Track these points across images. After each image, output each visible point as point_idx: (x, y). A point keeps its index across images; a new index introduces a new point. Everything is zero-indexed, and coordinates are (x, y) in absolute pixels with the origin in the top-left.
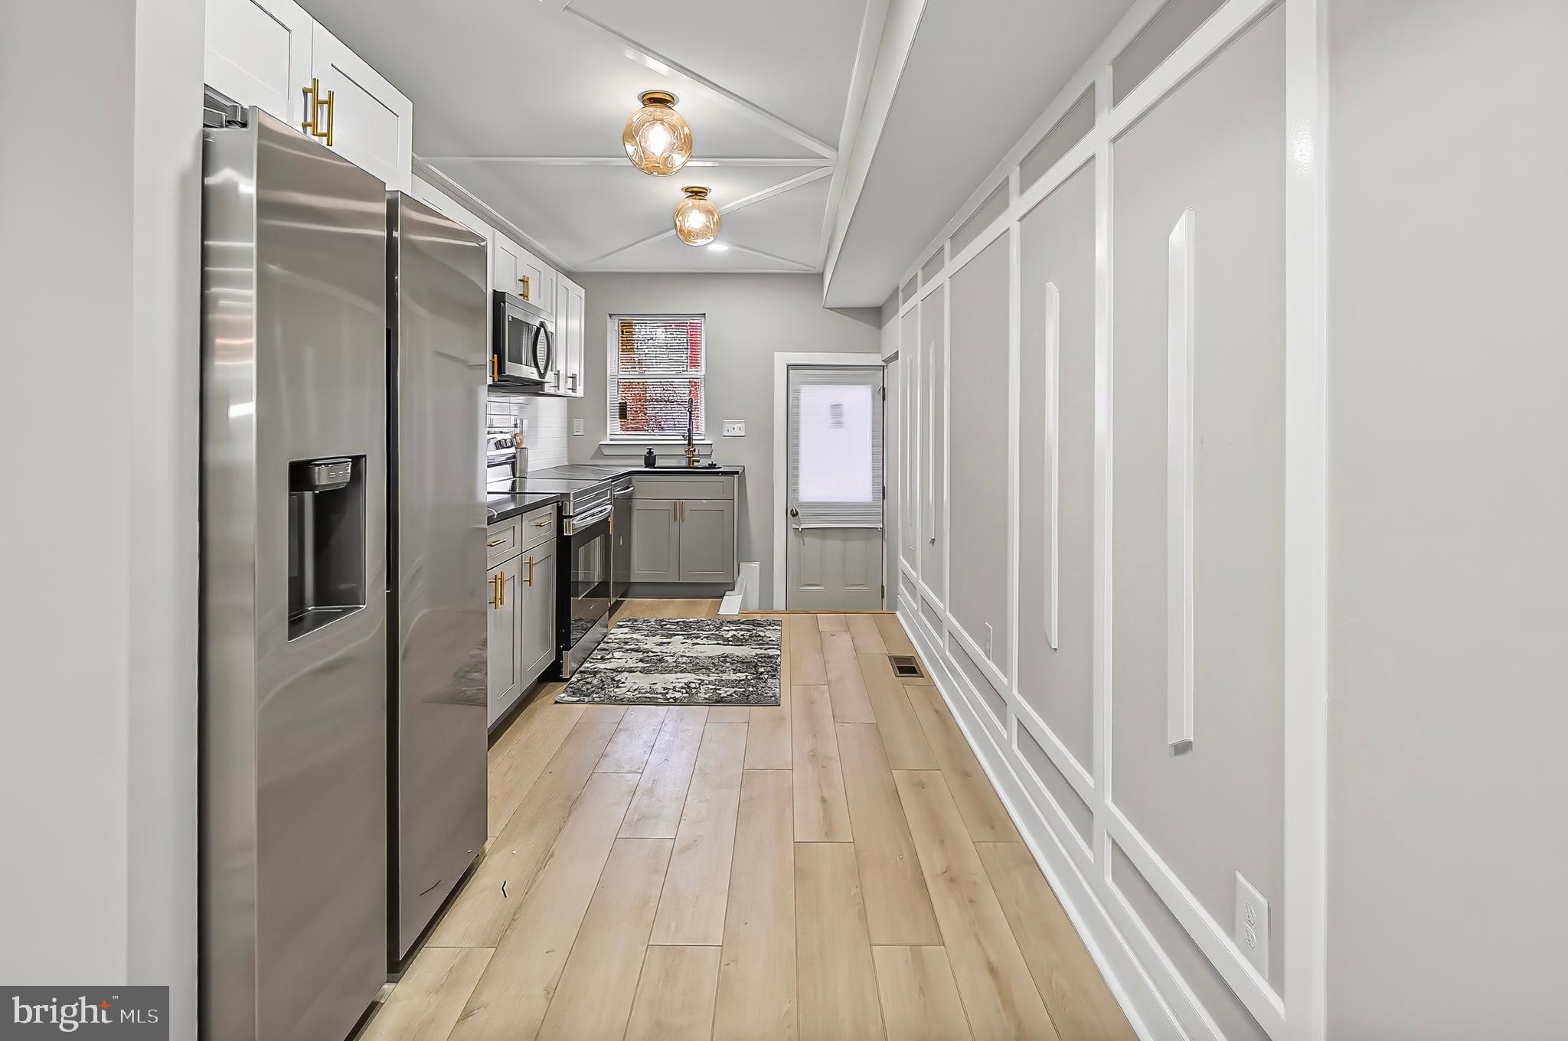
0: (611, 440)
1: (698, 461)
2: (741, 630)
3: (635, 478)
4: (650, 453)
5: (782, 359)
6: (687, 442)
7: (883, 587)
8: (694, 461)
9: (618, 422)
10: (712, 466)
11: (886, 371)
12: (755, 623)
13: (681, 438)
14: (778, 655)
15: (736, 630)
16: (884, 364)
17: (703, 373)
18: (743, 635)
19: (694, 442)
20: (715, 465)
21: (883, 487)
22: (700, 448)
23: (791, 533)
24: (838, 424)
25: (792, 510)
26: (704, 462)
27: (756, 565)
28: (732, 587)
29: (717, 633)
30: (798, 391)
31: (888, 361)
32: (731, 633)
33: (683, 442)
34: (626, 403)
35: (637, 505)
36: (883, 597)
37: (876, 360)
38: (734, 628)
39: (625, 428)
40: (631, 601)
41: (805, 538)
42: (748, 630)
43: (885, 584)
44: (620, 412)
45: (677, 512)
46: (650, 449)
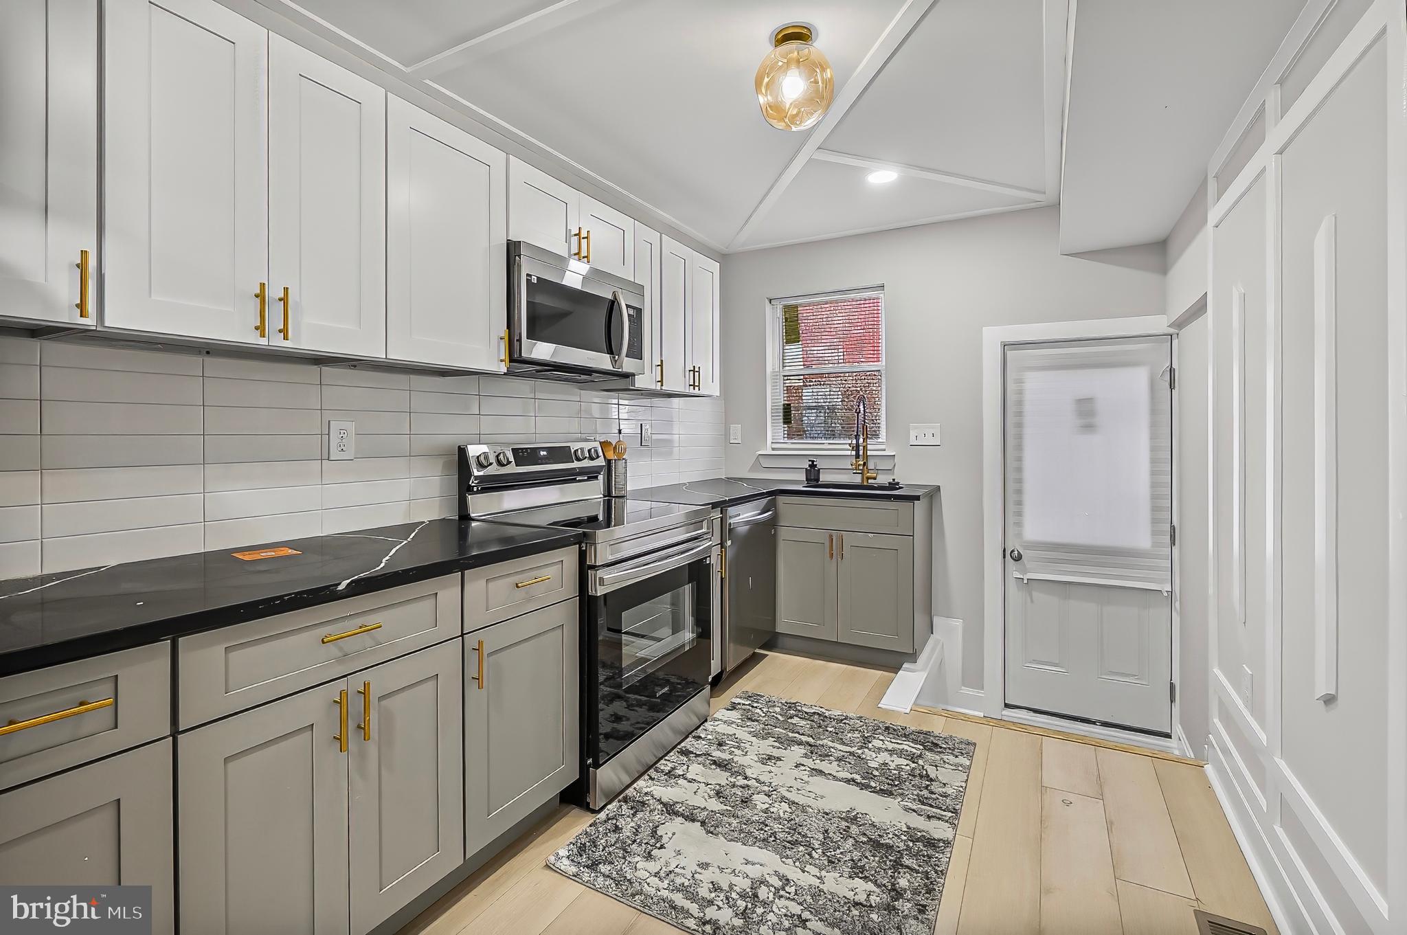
0: (773, 449)
1: (875, 479)
2: (900, 753)
3: (781, 499)
4: (813, 466)
5: (993, 337)
6: (854, 453)
7: (1172, 687)
8: (868, 478)
9: (781, 428)
10: (894, 486)
11: (1175, 342)
12: (931, 743)
13: (848, 447)
14: (948, 843)
15: (891, 752)
16: (1171, 330)
17: (884, 364)
18: (899, 768)
19: (869, 453)
20: (898, 483)
21: (1173, 528)
22: (877, 461)
23: (1011, 585)
24: (1089, 428)
25: (1013, 551)
26: (883, 479)
27: (958, 623)
28: (913, 657)
29: (860, 752)
30: (1020, 381)
31: (1180, 324)
32: (884, 757)
33: (849, 453)
34: (790, 404)
35: (784, 534)
36: (1172, 700)
37: (1159, 324)
38: (891, 747)
39: (790, 436)
40: (777, 657)
41: (1035, 594)
42: (913, 758)
43: (1176, 681)
44: (784, 416)
45: (834, 547)
46: (813, 461)
